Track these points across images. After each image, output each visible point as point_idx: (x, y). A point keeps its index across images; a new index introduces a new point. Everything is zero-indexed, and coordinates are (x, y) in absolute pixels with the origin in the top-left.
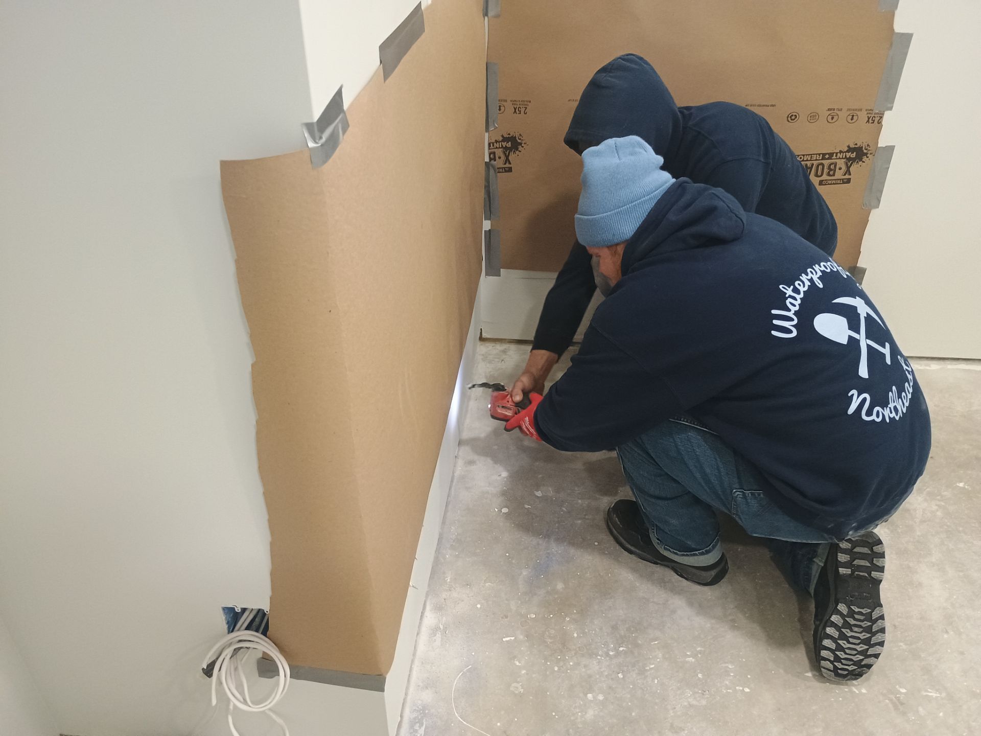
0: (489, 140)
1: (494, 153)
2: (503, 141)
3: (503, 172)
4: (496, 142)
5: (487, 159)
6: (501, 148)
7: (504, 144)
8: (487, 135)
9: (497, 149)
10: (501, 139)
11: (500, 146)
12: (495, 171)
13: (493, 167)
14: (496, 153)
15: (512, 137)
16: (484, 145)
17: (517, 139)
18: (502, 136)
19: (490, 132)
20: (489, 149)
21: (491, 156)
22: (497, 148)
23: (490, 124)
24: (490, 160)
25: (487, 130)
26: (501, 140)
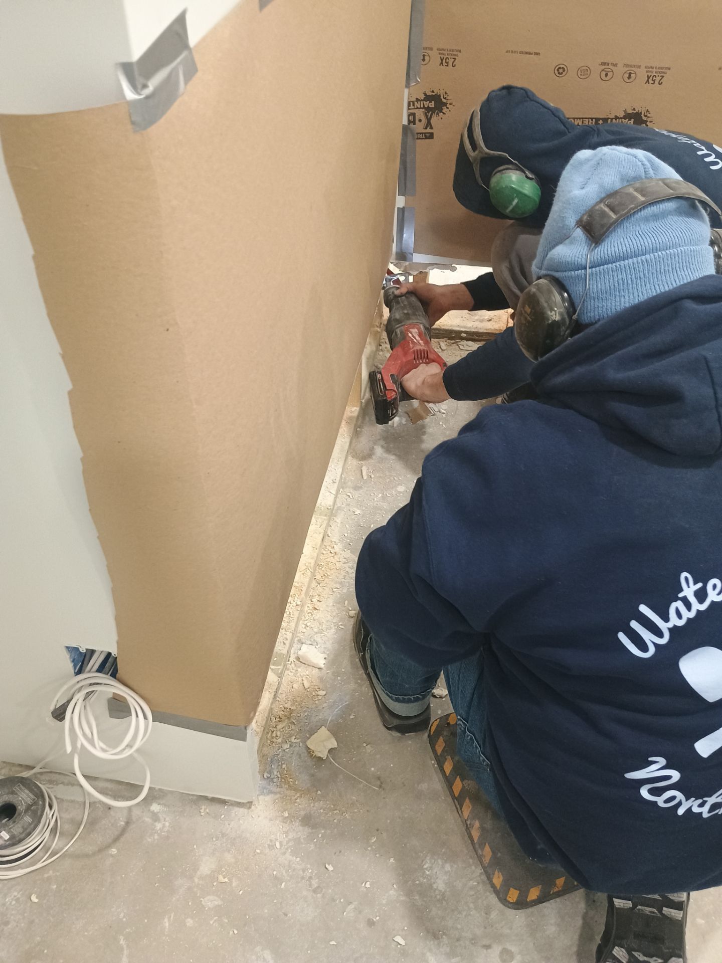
0: (409, 99)
1: (414, 115)
2: (425, 100)
3: (424, 139)
4: (418, 100)
5: (405, 122)
6: (422, 108)
7: (427, 104)
8: (406, 91)
9: (417, 110)
10: (423, 97)
11: (422, 106)
12: (413, 136)
13: (412, 131)
14: (416, 115)
15: (436, 94)
16: (403, 105)
17: (442, 98)
18: (425, 94)
19: (411, 88)
20: (409, 109)
21: (410, 117)
22: (417, 108)
23: (411, 77)
24: (410, 122)
25: (408, 85)
26: (423, 99)
